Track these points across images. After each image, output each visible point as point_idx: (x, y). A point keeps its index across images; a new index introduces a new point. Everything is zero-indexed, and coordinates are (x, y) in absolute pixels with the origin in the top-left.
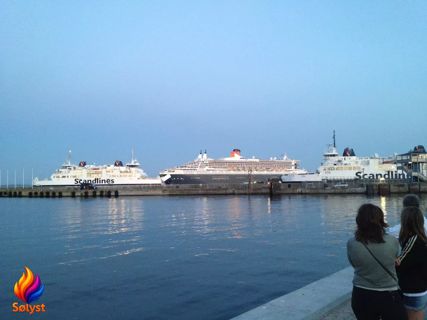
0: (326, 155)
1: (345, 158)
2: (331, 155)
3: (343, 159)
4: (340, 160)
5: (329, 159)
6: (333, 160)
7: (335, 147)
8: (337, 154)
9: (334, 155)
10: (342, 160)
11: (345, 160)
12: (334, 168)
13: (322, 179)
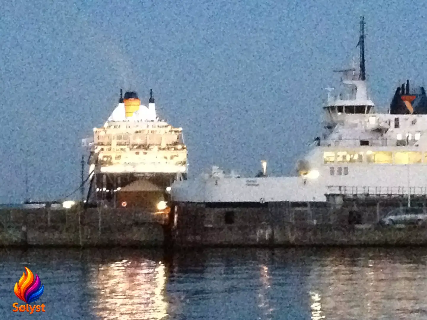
0: (333, 108)
1: (397, 120)
2: (350, 110)
3: (393, 124)
4: (382, 125)
5: (342, 123)
6: (356, 125)
7: (364, 78)
8: (370, 103)
9: (360, 110)
10: (386, 126)
11: (397, 126)
12: (360, 157)
13: (326, 195)
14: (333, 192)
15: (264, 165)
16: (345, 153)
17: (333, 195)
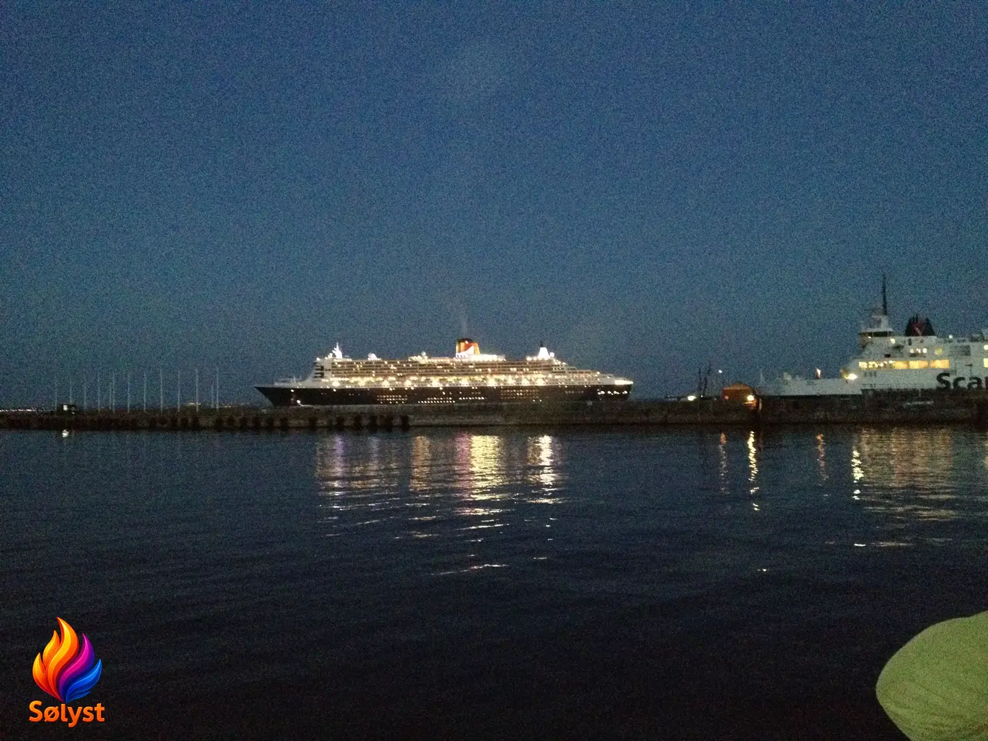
0: (864, 334)
1: (910, 340)
2: (877, 334)
3: (907, 343)
4: (901, 344)
5: (872, 343)
6: (881, 344)
7: (886, 314)
8: (891, 330)
9: (884, 334)
10: (903, 344)
11: (910, 344)
12: (885, 364)
13: (862, 390)
14: (867, 388)
15: (819, 372)
16: (874, 363)
17: (867, 390)
